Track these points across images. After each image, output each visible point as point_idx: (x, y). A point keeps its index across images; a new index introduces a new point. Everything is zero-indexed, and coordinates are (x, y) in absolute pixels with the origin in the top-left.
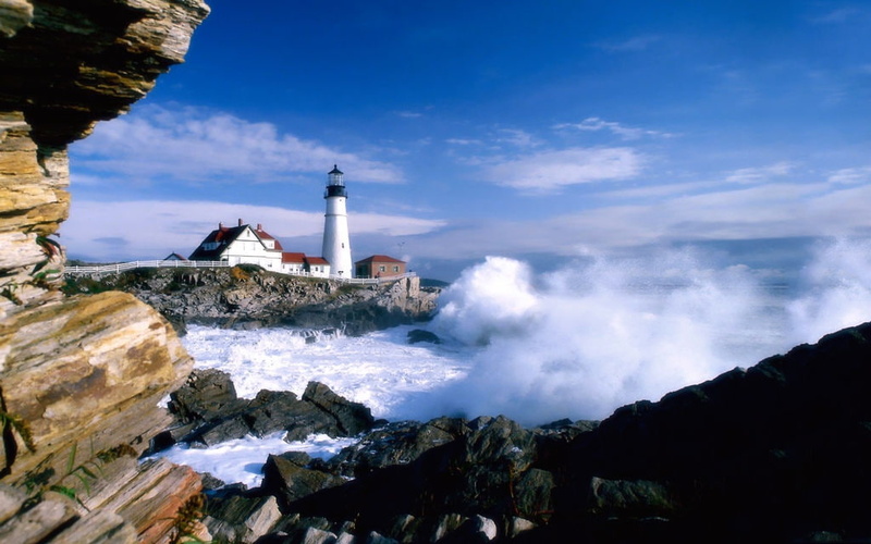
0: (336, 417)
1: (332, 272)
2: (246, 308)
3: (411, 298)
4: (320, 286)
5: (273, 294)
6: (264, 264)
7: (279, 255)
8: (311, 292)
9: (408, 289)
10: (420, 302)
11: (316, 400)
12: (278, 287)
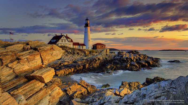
0: (87, 89)
1: (86, 48)
2: (63, 59)
3: (107, 55)
4: (83, 52)
5: (71, 54)
6: (68, 46)
7: (72, 43)
8: (81, 54)
9: (106, 52)
10: (109, 56)
11: (82, 85)
12: (72, 52)
